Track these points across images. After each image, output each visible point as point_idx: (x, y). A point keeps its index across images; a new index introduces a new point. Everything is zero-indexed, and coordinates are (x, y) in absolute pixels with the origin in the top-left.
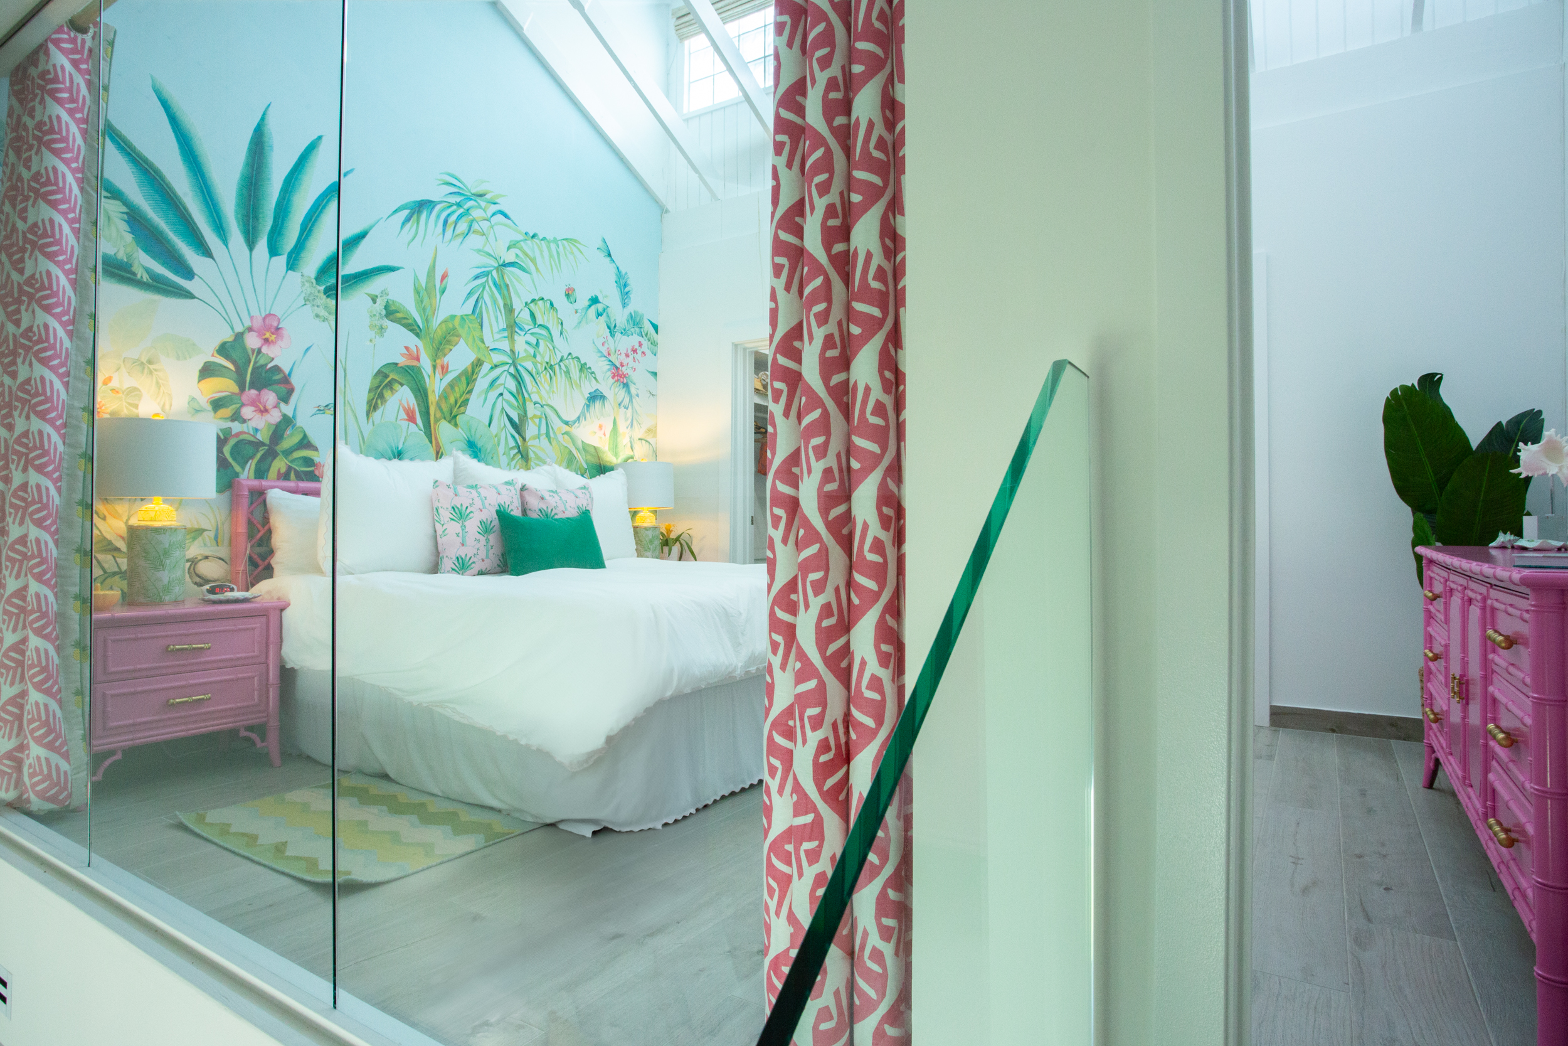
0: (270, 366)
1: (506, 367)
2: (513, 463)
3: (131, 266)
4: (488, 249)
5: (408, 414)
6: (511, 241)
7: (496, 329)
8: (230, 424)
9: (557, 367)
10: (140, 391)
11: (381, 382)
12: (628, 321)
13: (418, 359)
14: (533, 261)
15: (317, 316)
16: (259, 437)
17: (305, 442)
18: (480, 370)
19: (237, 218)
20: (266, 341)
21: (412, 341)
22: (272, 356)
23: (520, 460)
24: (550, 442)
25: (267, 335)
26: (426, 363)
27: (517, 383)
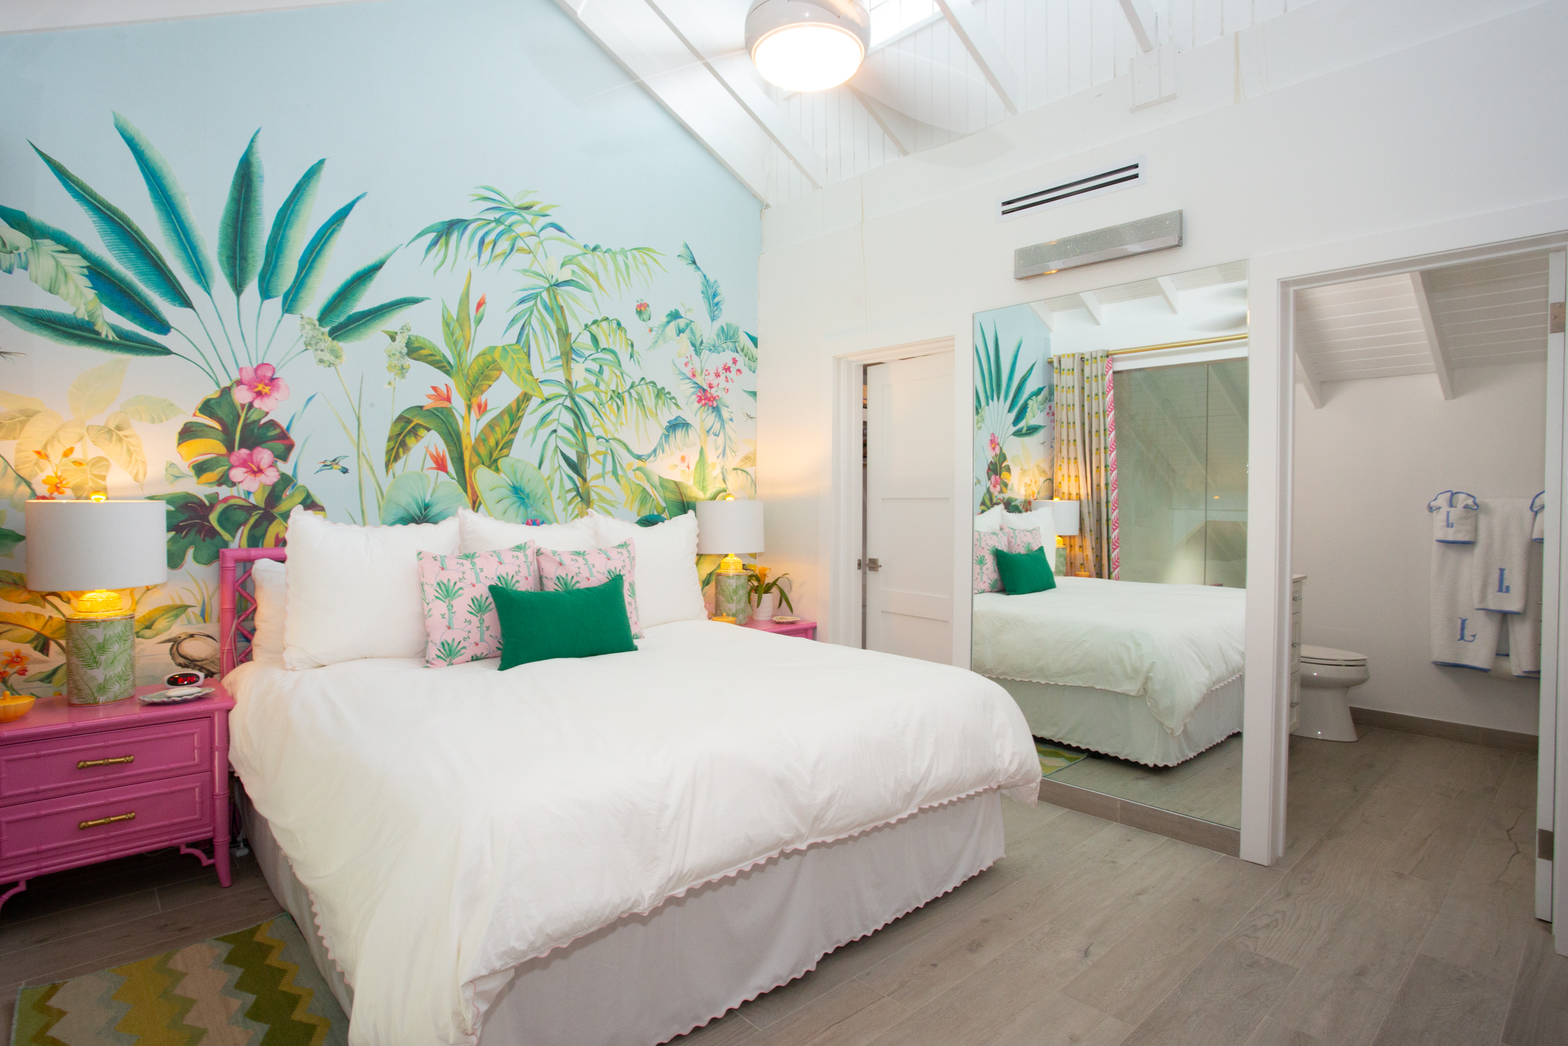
0: (263, 421)
1: (561, 400)
2: (571, 508)
3: (94, 324)
4: (536, 268)
5: (436, 462)
6: (565, 257)
7: (547, 358)
8: (216, 489)
9: (626, 395)
10: (107, 460)
11: (403, 429)
12: (718, 336)
13: (449, 400)
14: (595, 277)
15: (321, 361)
16: (253, 500)
17: (309, 502)
18: (527, 406)
19: (221, 261)
20: (259, 394)
21: (441, 379)
22: (266, 409)
23: (580, 505)
24: (618, 481)
25: (260, 387)
26: (458, 404)
27: (574, 416)
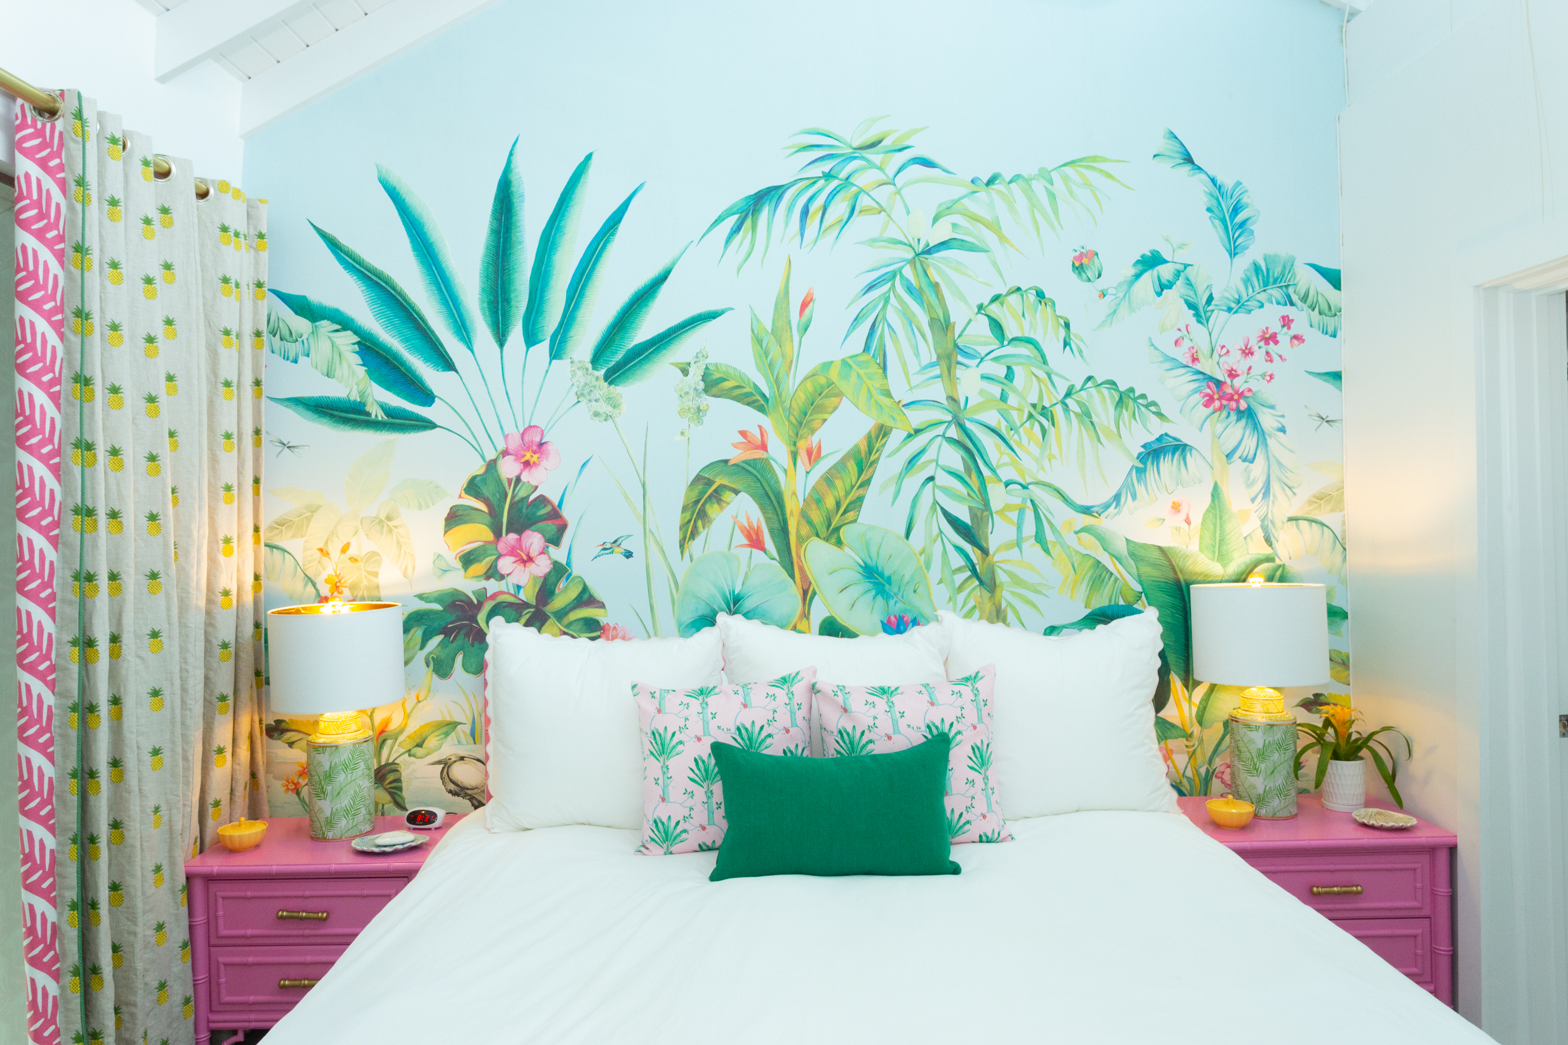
0: (532, 498)
1: (940, 430)
2: (961, 597)
3: (365, 405)
4: (893, 233)
5: (748, 536)
6: (940, 205)
7: (913, 366)
8: (484, 583)
9: (1058, 411)
11: (702, 493)
13: (764, 447)
14: (994, 226)
15: (596, 414)
16: (523, 596)
17: (586, 596)
18: (884, 445)
19: (482, 309)
20: (527, 464)
21: (750, 419)
22: (534, 483)
23: (977, 592)
24: (1047, 551)
25: (528, 456)
26: (778, 452)
27: (962, 453)
